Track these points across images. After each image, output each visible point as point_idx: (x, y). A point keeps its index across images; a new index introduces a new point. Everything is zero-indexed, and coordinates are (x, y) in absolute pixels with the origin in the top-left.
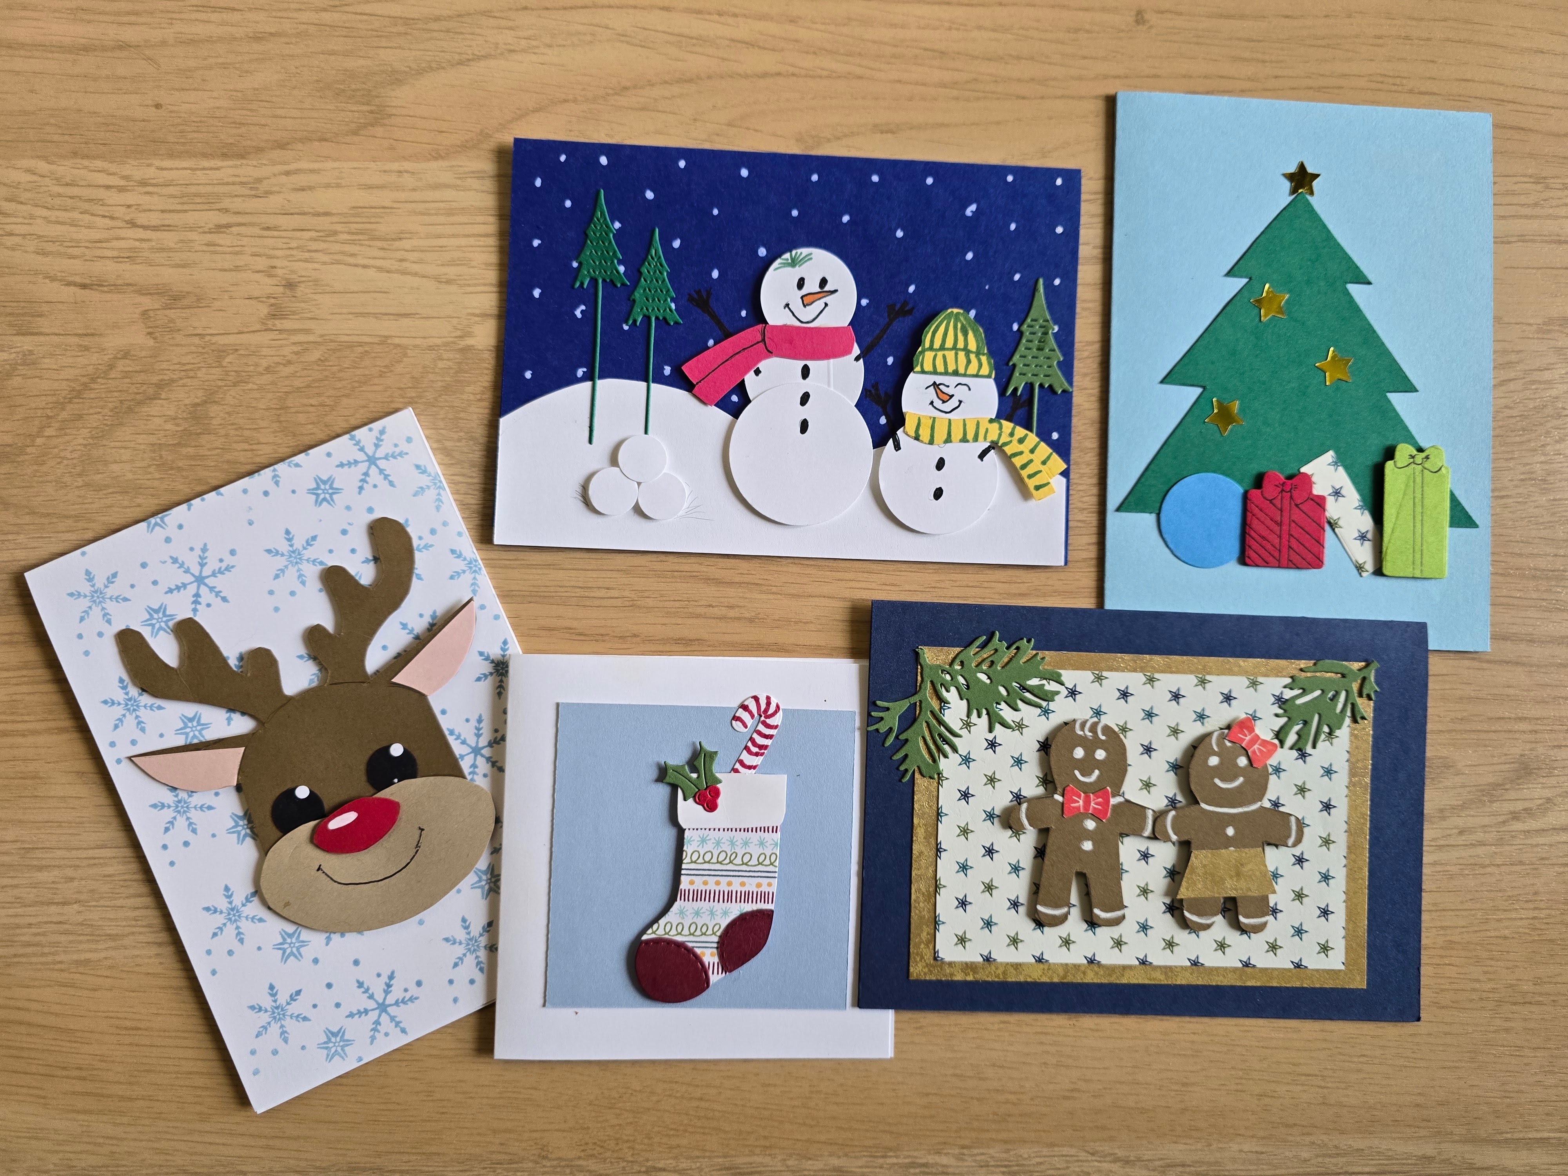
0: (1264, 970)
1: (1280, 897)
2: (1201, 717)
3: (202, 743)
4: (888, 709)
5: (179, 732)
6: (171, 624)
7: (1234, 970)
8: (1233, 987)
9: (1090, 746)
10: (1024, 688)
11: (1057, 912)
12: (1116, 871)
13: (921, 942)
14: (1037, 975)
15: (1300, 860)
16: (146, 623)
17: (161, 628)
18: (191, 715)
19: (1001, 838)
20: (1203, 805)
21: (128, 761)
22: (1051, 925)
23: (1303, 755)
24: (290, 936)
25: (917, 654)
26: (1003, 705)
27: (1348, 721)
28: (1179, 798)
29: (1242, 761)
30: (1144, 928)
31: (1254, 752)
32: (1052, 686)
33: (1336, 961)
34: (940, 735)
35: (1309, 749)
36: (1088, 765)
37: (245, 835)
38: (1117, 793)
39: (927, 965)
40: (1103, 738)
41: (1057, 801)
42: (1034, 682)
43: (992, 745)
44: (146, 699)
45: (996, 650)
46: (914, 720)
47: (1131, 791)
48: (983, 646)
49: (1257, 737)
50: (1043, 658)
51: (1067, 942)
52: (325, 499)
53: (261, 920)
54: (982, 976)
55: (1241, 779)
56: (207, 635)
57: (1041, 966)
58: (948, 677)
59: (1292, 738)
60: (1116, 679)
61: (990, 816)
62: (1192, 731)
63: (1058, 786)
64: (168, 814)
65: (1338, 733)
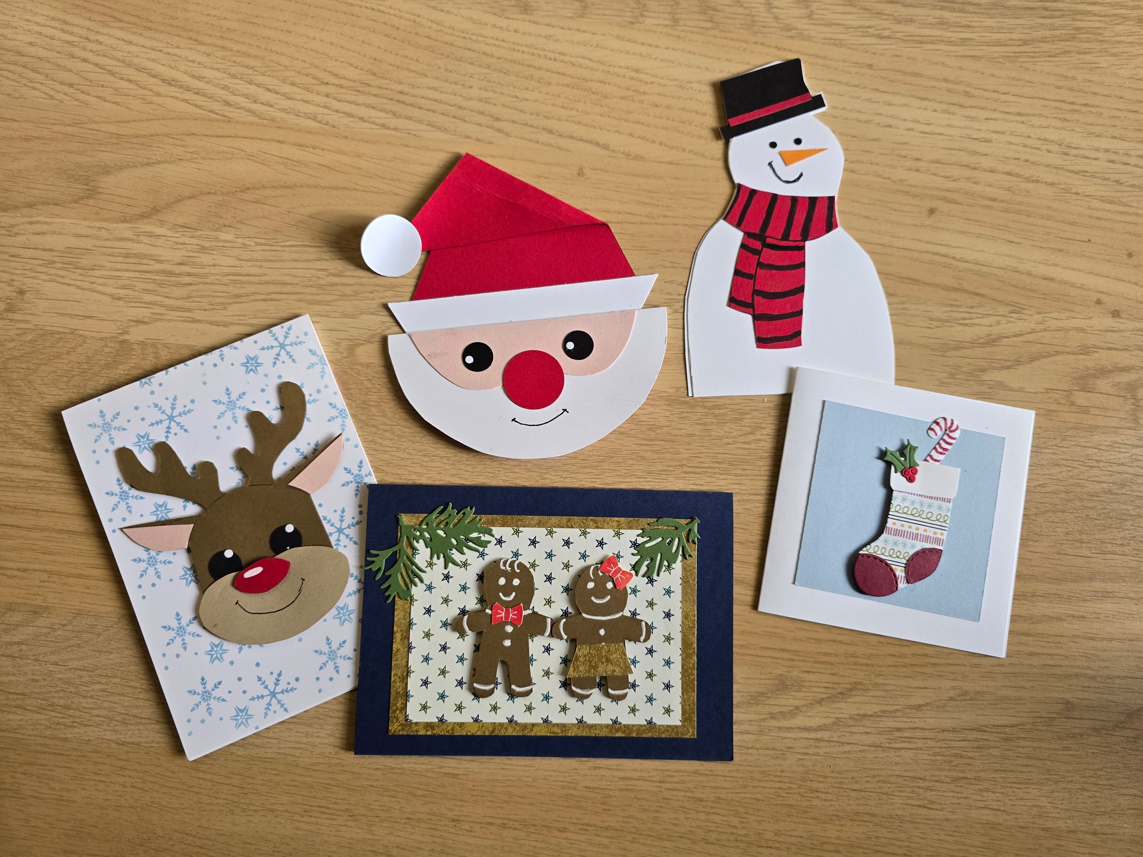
0: (627, 726)
1: (636, 675)
2: (584, 556)
3: (166, 520)
4: (378, 555)
5: (153, 513)
6: (151, 445)
7: (607, 726)
8: (606, 738)
9: (510, 576)
10: (468, 539)
11: (488, 688)
12: (528, 660)
13: (397, 709)
14: (474, 730)
15: (651, 651)
16: (136, 444)
17: (145, 448)
18: (161, 503)
19: (451, 637)
20: (584, 615)
21: (119, 532)
22: (483, 697)
23: (651, 581)
24: (217, 646)
25: (398, 519)
26: (454, 551)
27: (680, 558)
28: (570, 610)
29: (610, 585)
30: (547, 698)
31: (617, 579)
32: (487, 538)
33: (675, 719)
34: (413, 572)
35: (655, 577)
36: (507, 589)
37: (191, 580)
38: (527, 608)
39: (401, 725)
40: (518, 571)
41: (488, 614)
42: (475, 535)
43: (447, 577)
44: (134, 492)
45: (450, 515)
46: (395, 562)
47: (538, 605)
48: (441, 513)
49: (620, 569)
50: (480, 520)
51: (495, 708)
52: (252, 370)
53: (198, 635)
54: (438, 731)
55: (609, 597)
56: (174, 453)
57: (477, 725)
58: (418, 533)
59: (643, 569)
60: (528, 532)
61: (445, 624)
62: (578, 565)
63: (489, 603)
64: (143, 566)
65: (673, 566)
